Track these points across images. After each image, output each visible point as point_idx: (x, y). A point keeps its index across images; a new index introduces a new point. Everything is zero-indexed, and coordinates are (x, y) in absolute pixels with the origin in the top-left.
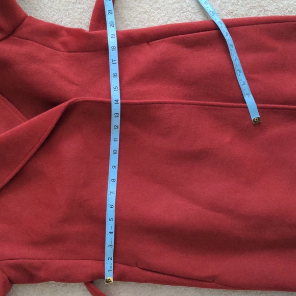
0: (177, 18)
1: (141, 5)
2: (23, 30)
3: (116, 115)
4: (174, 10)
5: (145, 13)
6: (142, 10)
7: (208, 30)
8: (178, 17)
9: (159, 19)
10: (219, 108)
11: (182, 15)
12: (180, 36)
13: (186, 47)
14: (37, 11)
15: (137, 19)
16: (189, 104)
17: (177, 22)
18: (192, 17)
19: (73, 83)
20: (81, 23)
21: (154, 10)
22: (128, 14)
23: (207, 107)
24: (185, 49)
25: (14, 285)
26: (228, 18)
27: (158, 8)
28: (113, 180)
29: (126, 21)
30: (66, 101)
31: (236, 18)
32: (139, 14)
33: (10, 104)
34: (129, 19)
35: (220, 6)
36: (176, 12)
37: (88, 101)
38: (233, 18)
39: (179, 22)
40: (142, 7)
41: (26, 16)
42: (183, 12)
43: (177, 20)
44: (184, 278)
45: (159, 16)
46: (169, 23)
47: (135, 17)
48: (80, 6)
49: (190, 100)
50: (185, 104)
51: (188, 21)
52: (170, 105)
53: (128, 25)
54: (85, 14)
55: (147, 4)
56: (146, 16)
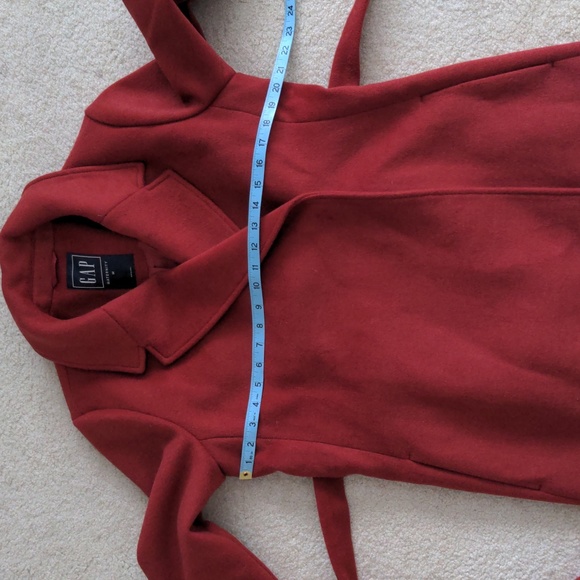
0: (471, 51)
1: (412, 36)
2: (228, 97)
3: (254, 226)
4: (467, 39)
5: (418, 48)
6: (413, 44)
7: (522, 68)
8: (474, 49)
9: (441, 56)
10: (542, 197)
11: (481, 45)
12: (473, 82)
13: (484, 99)
14: (252, 63)
15: (407, 59)
16: (490, 193)
17: (473, 59)
18: (498, 47)
19: (303, 171)
20: (318, 75)
21: (433, 41)
22: (391, 53)
23: (522, 196)
24: (483, 102)
25: (227, 477)
26: (561, 43)
27: (441, 39)
28: (259, 326)
29: (387, 65)
30: (290, 199)
31: (576, 41)
32: (409, 51)
33: (215, 207)
34: (392, 61)
35: (546, 24)
36: (469, 41)
37: (321, 198)
38: (570, 41)
39: (476, 58)
40: (413, 39)
41: (233, 74)
42: (483, 41)
43: (472, 55)
44: (488, 480)
45: (441, 52)
46: (459, 61)
47: (402, 57)
48: (315, 49)
49: (495, 186)
50: (481, 193)
51: (490, 55)
52: (455, 196)
53: (391, 71)
54: (324, 60)
55: (421, 34)
56: (420, 53)
